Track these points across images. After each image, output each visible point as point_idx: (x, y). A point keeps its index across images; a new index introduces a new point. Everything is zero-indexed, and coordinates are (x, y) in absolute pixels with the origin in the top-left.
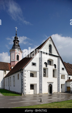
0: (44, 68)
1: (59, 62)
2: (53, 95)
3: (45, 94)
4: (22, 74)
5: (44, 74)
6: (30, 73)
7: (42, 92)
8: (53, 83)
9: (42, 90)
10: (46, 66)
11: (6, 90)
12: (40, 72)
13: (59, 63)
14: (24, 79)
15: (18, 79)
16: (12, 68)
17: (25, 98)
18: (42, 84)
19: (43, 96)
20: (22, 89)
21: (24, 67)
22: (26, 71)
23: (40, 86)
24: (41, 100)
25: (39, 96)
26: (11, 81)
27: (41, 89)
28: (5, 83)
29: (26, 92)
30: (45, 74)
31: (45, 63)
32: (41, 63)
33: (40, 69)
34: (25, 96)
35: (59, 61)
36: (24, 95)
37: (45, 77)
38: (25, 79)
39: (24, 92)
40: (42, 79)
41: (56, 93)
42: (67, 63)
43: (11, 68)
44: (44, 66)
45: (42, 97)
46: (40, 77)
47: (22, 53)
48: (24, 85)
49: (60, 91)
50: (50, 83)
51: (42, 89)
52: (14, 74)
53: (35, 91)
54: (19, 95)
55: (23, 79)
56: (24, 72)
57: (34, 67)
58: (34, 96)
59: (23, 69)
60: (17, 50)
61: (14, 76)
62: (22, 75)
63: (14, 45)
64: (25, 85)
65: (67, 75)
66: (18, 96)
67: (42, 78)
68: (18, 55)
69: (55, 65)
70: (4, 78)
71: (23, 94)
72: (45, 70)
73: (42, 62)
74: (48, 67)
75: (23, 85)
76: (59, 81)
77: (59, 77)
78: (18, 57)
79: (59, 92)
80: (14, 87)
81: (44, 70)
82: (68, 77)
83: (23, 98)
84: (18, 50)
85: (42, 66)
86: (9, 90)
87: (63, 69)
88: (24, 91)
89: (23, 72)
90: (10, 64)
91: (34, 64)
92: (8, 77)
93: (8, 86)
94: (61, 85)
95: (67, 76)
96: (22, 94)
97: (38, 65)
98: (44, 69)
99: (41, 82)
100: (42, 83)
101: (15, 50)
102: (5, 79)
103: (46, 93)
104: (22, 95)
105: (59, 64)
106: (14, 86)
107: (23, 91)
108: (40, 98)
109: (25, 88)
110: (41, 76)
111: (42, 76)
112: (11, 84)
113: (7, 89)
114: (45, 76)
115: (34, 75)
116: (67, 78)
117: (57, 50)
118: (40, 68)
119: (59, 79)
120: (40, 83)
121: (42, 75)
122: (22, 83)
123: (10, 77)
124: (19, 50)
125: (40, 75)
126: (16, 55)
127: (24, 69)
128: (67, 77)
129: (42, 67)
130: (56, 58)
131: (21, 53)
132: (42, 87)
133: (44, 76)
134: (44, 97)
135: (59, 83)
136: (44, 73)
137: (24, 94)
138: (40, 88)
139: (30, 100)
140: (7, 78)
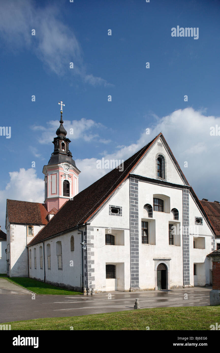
0: (142, 219)
1: (188, 202)
2: (169, 293)
3: (146, 290)
4: (84, 237)
5: (143, 237)
6: (106, 235)
7: (137, 286)
8: (169, 260)
9: (138, 279)
10: (150, 215)
11: (35, 279)
12: (133, 231)
13: (188, 204)
14: (90, 249)
15: (72, 249)
16: (51, 216)
17: (92, 299)
18: (138, 264)
19: (141, 296)
20: (83, 276)
21: (88, 219)
22: (95, 229)
23: (131, 268)
24: (136, 303)
25: (131, 294)
26: (49, 256)
27: (135, 278)
28: (32, 261)
29: (94, 285)
30: (147, 237)
31: (148, 206)
32: (135, 206)
33: (133, 224)
34: (92, 294)
35: (188, 198)
36: (89, 294)
37: (148, 243)
38: (92, 250)
39: (89, 285)
40: (138, 250)
41: (179, 287)
42: (211, 203)
43: (47, 218)
44: (143, 214)
45: (138, 297)
46: (132, 246)
47: (78, 173)
48: (90, 266)
49: (192, 283)
50: (160, 260)
51: (140, 277)
52: (59, 235)
53: (119, 281)
54: (75, 293)
55: (86, 250)
56: (90, 233)
57: (115, 217)
58: (116, 295)
59: (86, 224)
60: (63, 168)
61: (59, 243)
62: (84, 239)
63: (56, 152)
64: (93, 266)
65: (213, 238)
66: (74, 295)
67: (138, 246)
68: (68, 181)
69: (175, 211)
70: (27, 247)
71: (87, 289)
72: (145, 224)
73: (137, 203)
74: (153, 218)
75: (86, 266)
76: (188, 255)
77: (188, 242)
78: (67, 185)
79: (189, 284)
80: (60, 271)
81: (143, 226)
82: (213, 244)
83: (87, 299)
84: (67, 167)
85: (137, 213)
86: (42, 279)
87: (198, 221)
88: (91, 283)
89: (86, 233)
90: (45, 205)
91: (115, 210)
92: (42, 244)
93: (41, 269)
94: (195, 265)
95: (212, 241)
96: (85, 290)
97: (126, 211)
98: (143, 222)
99: (134, 257)
100: (137, 261)
101: (58, 168)
102: (32, 248)
103: (150, 288)
104: (85, 294)
105: (188, 208)
106: (60, 269)
107: (87, 283)
108: (132, 301)
109: (93, 274)
110: (134, 242)
111: (138, 243)
112: (49, 262)
113: (38, 277)
114: (146, 240)
115: (117, 240)
116: (212, 247)
117: (180, 170)
118: (132, 220)
119: (188, 248)
120: (131, 261)
121: (137, 239)
122: (84, 261)
123: (46, 243)
124: (69, 166)
125: (131, 238)
126: (62, 180)
127: (89, 224)
128: (211, 244)
129: (137, 217)
130: (179, 192)
131: (74, 175)
132: (138, 271)
133: (143, 242)
134: (144, 297)
135: (188, 261)
136: (143, 234)
137: (90, 290)
138: (132, 275)
139: (108, 305)
140: (37, 247)
